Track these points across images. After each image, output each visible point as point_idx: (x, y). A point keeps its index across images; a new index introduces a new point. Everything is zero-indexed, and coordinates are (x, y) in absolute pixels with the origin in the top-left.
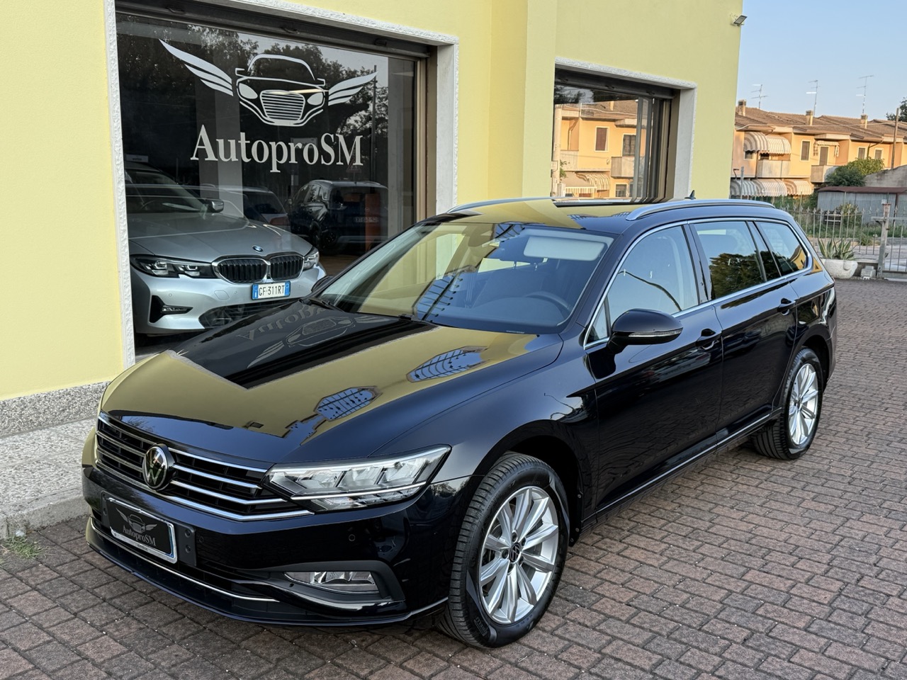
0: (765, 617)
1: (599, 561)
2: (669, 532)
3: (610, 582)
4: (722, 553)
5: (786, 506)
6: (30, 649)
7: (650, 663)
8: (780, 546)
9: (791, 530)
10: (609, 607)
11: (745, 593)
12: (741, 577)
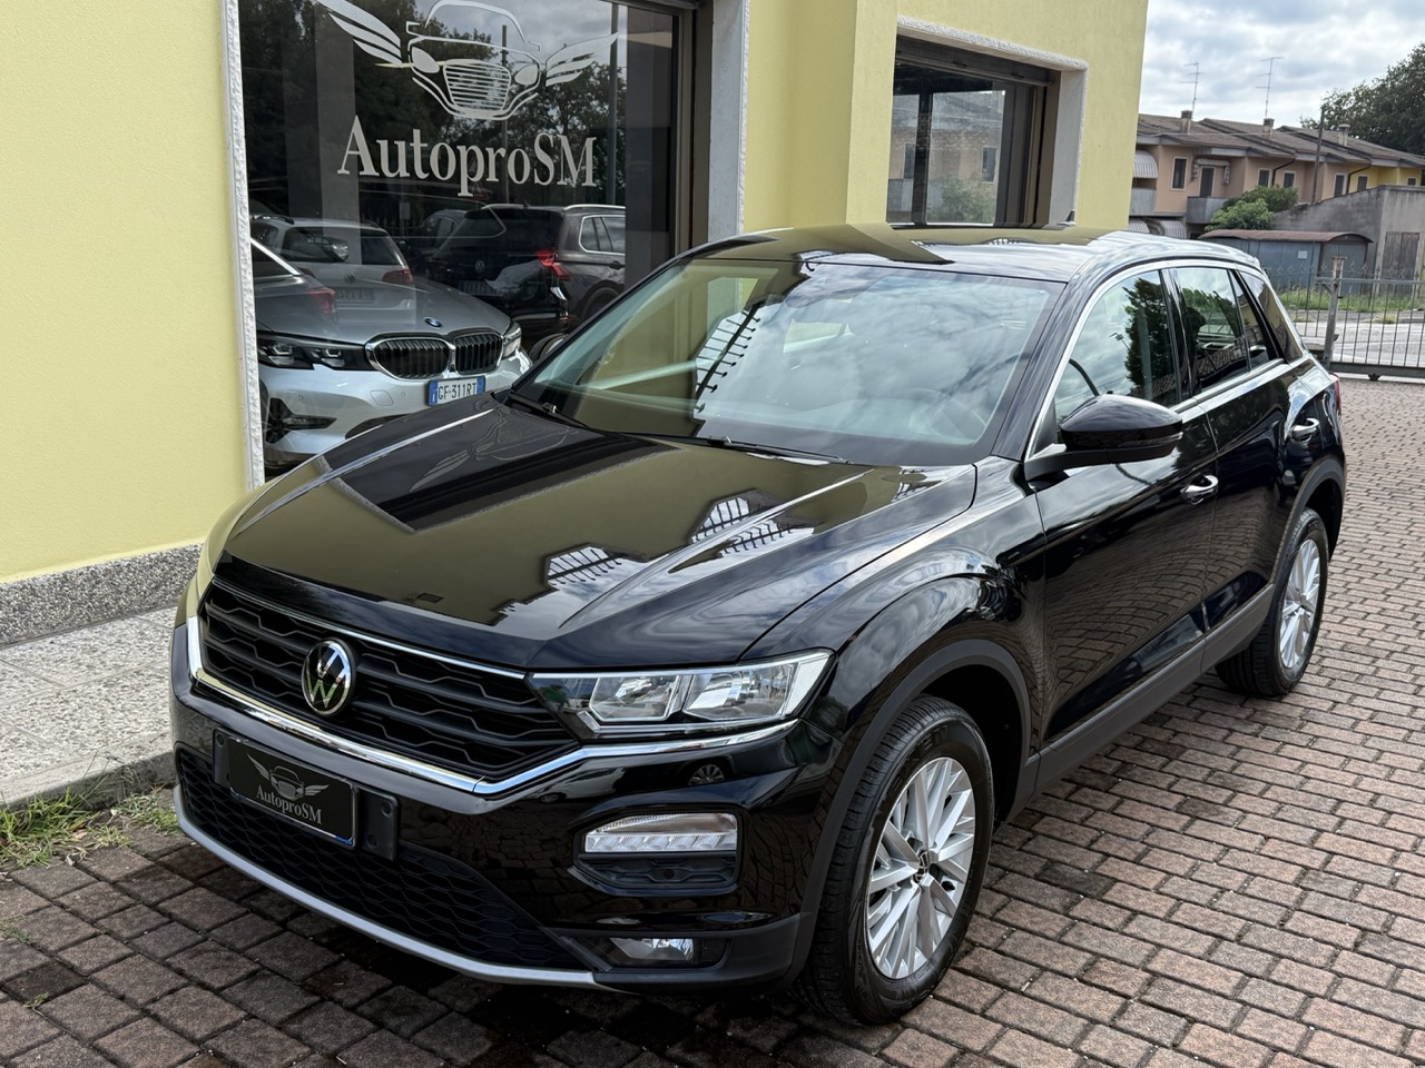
0: (1374, 907)
1: (1087, 823)
2: (1177, 776)
3: (1116, 857)
4: (1268, 808)
5: (1337, 731)
6: (229, 986)
7: (1230, 985)
8: (1351, 794)
9: (1356, 770)
10: (1131, 896)
11: (1328, 868)
12: (1312, 844)
